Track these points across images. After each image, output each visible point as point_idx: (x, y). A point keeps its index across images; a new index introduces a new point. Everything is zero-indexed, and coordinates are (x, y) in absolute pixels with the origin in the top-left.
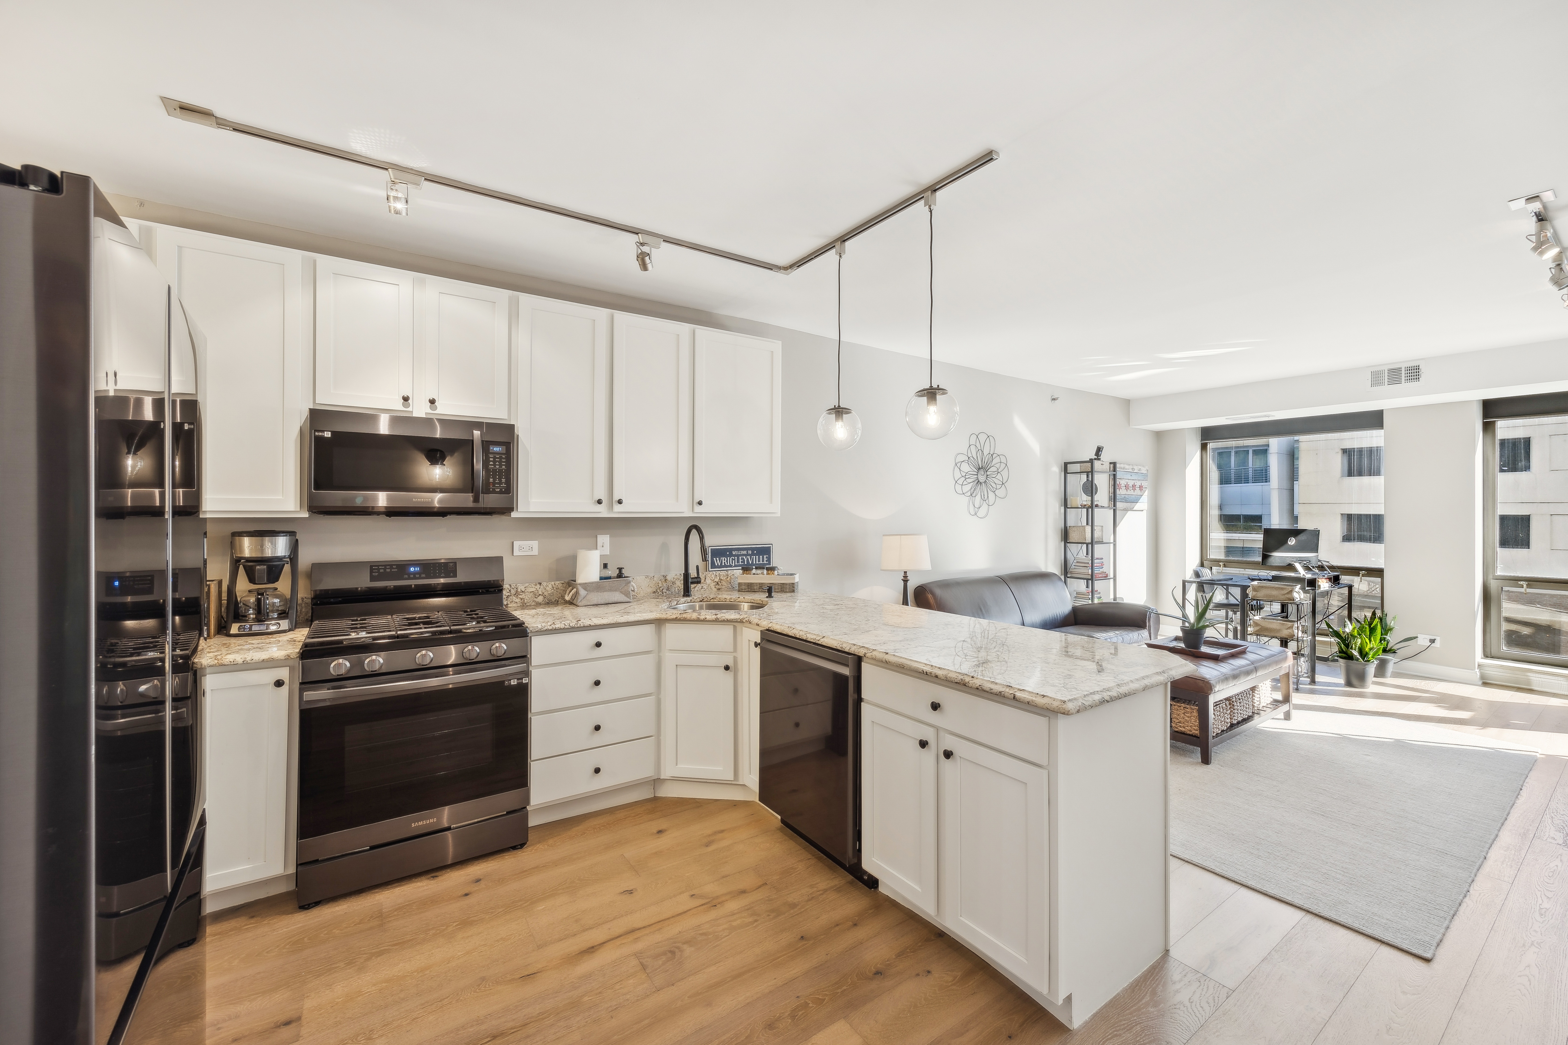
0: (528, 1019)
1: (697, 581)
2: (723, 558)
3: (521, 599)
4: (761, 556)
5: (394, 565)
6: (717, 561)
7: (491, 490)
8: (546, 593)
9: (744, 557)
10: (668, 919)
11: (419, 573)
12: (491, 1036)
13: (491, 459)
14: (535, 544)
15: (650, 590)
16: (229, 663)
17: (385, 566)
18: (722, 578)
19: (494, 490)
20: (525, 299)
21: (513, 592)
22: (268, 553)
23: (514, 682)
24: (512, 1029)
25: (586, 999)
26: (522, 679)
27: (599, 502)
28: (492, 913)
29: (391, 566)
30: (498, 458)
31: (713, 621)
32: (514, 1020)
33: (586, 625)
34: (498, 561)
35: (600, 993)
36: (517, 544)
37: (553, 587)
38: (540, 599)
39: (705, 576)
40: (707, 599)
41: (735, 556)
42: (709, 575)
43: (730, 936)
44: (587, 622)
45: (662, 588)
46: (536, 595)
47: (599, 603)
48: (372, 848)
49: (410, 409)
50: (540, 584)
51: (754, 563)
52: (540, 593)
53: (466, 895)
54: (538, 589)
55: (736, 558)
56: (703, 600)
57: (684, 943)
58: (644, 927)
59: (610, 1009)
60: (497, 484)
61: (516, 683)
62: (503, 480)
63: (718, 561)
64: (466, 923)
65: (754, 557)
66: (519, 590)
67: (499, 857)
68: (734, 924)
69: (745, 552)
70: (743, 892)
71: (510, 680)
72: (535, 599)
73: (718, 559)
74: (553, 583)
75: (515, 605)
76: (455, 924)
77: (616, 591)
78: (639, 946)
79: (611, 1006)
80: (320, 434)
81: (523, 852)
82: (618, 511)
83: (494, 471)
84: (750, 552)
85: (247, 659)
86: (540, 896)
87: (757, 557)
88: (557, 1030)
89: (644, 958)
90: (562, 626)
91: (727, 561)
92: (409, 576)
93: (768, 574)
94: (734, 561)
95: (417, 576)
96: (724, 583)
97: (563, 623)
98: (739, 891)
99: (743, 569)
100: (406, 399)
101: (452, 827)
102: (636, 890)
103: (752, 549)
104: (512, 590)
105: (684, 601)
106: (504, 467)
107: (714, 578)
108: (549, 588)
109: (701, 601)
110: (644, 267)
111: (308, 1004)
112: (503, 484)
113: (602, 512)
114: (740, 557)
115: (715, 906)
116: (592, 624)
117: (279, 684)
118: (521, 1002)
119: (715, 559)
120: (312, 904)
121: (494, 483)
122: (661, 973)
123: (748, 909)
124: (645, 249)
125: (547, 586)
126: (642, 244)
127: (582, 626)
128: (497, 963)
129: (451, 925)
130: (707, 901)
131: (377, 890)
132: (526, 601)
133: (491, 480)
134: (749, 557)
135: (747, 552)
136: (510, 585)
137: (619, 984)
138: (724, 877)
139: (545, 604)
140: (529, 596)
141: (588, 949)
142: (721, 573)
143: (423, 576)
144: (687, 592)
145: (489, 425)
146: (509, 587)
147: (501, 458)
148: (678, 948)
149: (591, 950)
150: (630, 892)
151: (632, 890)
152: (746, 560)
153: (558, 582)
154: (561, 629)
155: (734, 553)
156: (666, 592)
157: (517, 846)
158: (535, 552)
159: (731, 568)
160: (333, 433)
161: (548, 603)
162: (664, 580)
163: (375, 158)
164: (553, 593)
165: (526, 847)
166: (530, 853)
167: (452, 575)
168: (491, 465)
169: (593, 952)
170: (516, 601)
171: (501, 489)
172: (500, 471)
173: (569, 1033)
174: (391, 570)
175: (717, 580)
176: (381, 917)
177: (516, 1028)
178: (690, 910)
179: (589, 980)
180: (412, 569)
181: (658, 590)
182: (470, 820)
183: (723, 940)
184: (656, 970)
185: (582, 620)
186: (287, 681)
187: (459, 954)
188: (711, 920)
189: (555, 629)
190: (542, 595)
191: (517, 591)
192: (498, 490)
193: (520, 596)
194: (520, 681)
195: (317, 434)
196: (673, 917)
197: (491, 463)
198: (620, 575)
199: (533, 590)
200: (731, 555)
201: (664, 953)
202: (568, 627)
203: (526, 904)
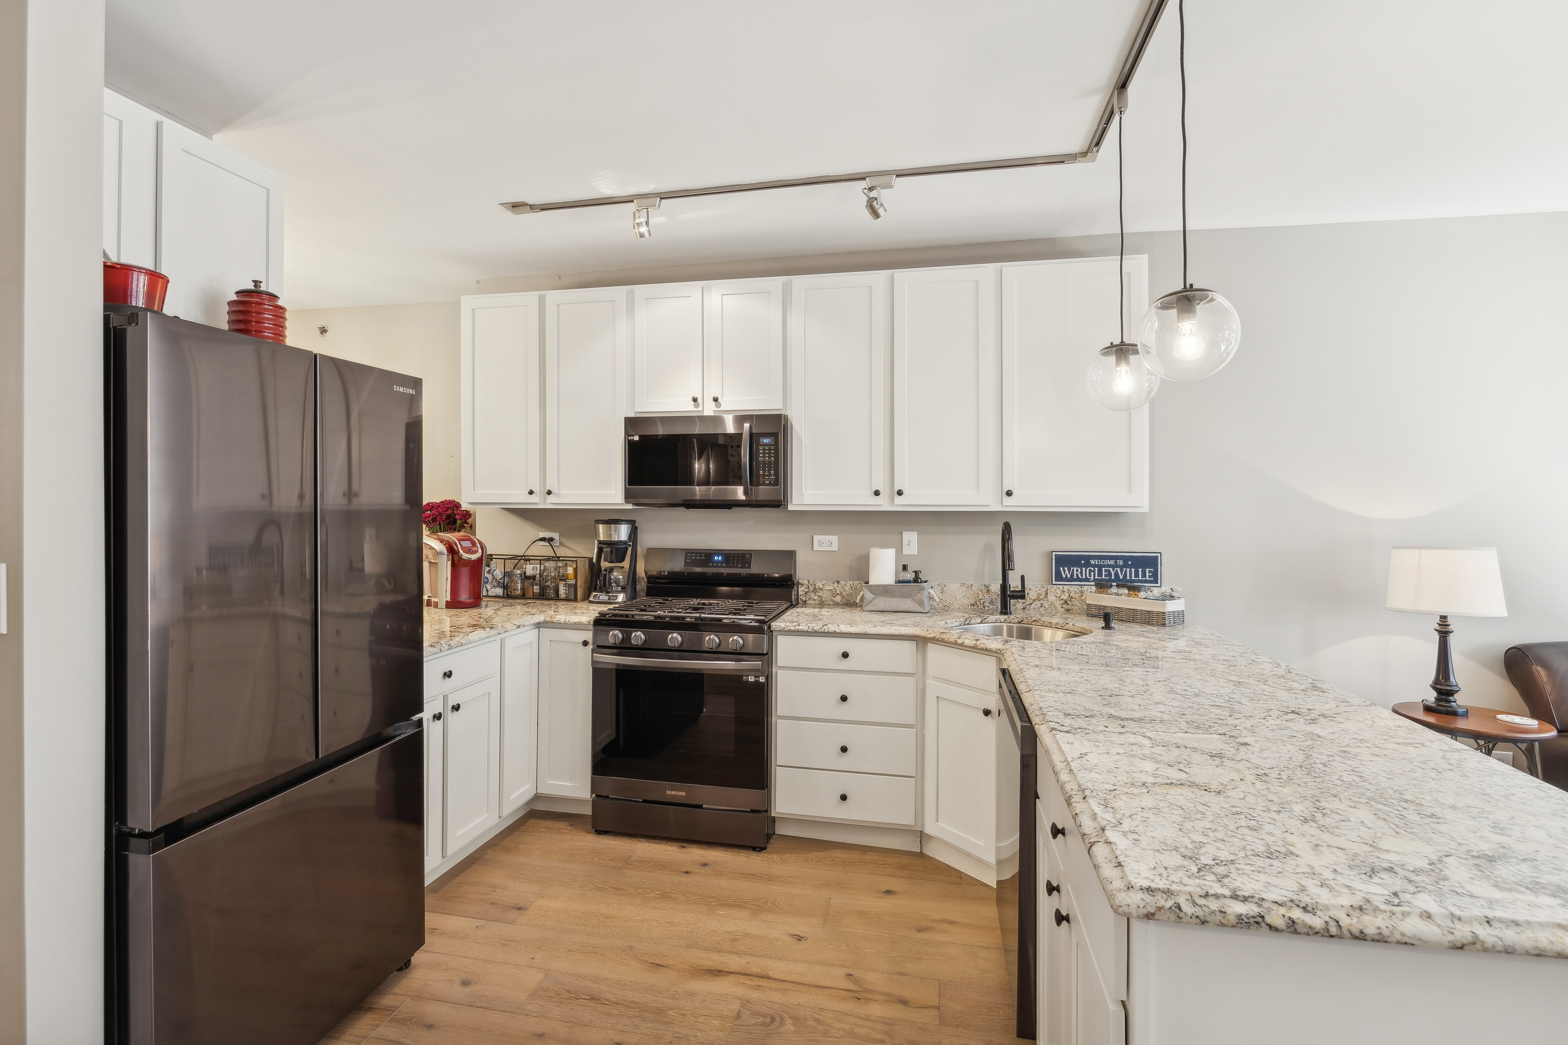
0: (622, 1000)
1: (1021, 595)
2: (1075, 569)
3: (819, 597)
4: (1140, 570)
5: (703, 553)
6: (1064, 571)
7: (761, 482)
8: (844, 593)
9: (1111, 569)
10: (804, 984)
11: (721, 562)
12: (591, 996)
13: (761, 451)
14: (834, 539)
15: (967, 602)
16: (557, 622)
17: (696, 553)
18: (1074, 596)
19: (764, 482)
20: (798, 281)
21: (811, 588)
22: (615, 538)
23: (751, 679)
24: (607, 1000)
25: (671, 1013)
26: (758, 677)
27: (877, 493)
28: (687, 897)
29: (701, 554)
30: (767, 450)
31: (971, 647)
32: (614, 994)
33: (830, 631)
34: (790, 555)
35: (685, 1015)
36: (817, 538)
37: (851, 587)
38: (838, 599)
39: (1046, 591)
40: (1027, 621)
41: (1094, 566)
42: (1053, 590)
43: (840, 1040)
44: (832, 628)
45: (984, 600)
46: (834, 594)
47: (886, 610)
48: (644, 801)
49: (700, 409)
50: (838, 582)
51: (1128, 578)
52: (838, 592)
53: (687, 873)
54: (836, 588)
55: (1096, 569)
56: (1022, 621)
57: (791, 1018)
58: (776, 979)
59: (677, 1035)
60: (767, 476)
61: (753, 680)
62: (772, 472)
63: (1067, 572)
64: (665, 896)
65: (1128, 570)
66: (817, 587)
67: (737, 852)
68: (857, 1030)
69: (1112, 562)
70: (904, 1002)
71: (748, 676)
72: (833, 599)
73: (1066, 569)
74: (851, 583)
75: (813, 602)
76: (658, 893)
77: (907, 597)
78: (755, 995)
79: (679, 1033)
80: (632, 438)
81: (757, 856)
82: (900, 504)
83: (764, 462)
84: (1121, 562)
85: (566, 621)
86: (732, 901)
87: (1133, 570)
88: (628, 1024)
89: (746, 1009)
90: (805, 628)
91: (1081, 573)
92: (713, 564)
93: (1129, 595)
94: (1092, 573)
95: (719, 565)
96: (1076, 602)
97: (808, 625)
98: (901, 998)
99: (1096, 585)
100: (695, 400)
101: (704, 806)
102: (807, 938)
103: (1125, 559)
104: (810, 586)
105: (994, 620)
106: (772, 458)
107: (1060, 594)
108: (847, 588)
109: (1020, 623)
110: (876, 214)
111: (540, 902)
112: (772, 476)
113: (882, 504)
114: (1103, 569)
115: (859, 999)
116: (838, 631)
117: (585, 643)
118: (631, 983)
119: (1061, 568)
120: (603, 831)
121: (764, 475)
122: (745, 1032)
123: (887, 1024)
124: (873, 194)
125: (845, 585)
126: (871, 189)
127: (826, 631)
128: (650, 940)
129: (656, 892)
130: (856, 988)
131: (642, 840)
132: (824, 599)
133: (761, 472)
134: (1119, 569)
135: (1116, 562)
136: (809, 581)
137: (704, 1018)
138: (900, 974)
139: (843, 605)
140: (827, 594)
141: (715, 970)
142: (1071, 589)
143: (724, 565)
144: (1005, 609)
145: (759, 417)
146: (807, 583)
147: (770, 449)
148: (782, 1018)
149: (717, 973)
150: (799, 938)
151: (803, 938)
152: (1113, 573)
153: (857, 582)
154: (804, 631)
155: (1092, 562)
156: (988, 607)
157: (757, 847)
158: (835, 548)
159: (1088, 583)
160: (640, 436)
161: (846, 604)
162: (985, 591)
163: (622, 195)
164: (851, 593)
165: (765, 852)
166: (761, 859)
167: (747, 565)
168: (761, 457)
169: (716, 976)
170: (814, 598)
171: (770, 481)
172: (770, 462)
173: (633, 1032)
174: (700, 558)
175: (1065, 597)
176: (626, 862)
177: (608, 1002)
178: (832, 988)
179: (689, 998)
180: (716, 558)
181: (978, 603)
182: (718, 806)
183: (829, 1039)
184: (744, 1026)
185: (829, 626)
186: (591, 642)
187: (638, 918)
188: (839, 1012)
189: (798, 631)
190: (840, 595)
191: (815, 588)
192: (768, 482)
193: (818, 594)
194: (757, 679)
195: (629, 438)
196: (809, 985)
197: (761, 455)
198: (916, 580)
199: (831, 588)
200: (1087, 564)
201: (765, 1016)
202: (811, 630)
203: (714, 903)
